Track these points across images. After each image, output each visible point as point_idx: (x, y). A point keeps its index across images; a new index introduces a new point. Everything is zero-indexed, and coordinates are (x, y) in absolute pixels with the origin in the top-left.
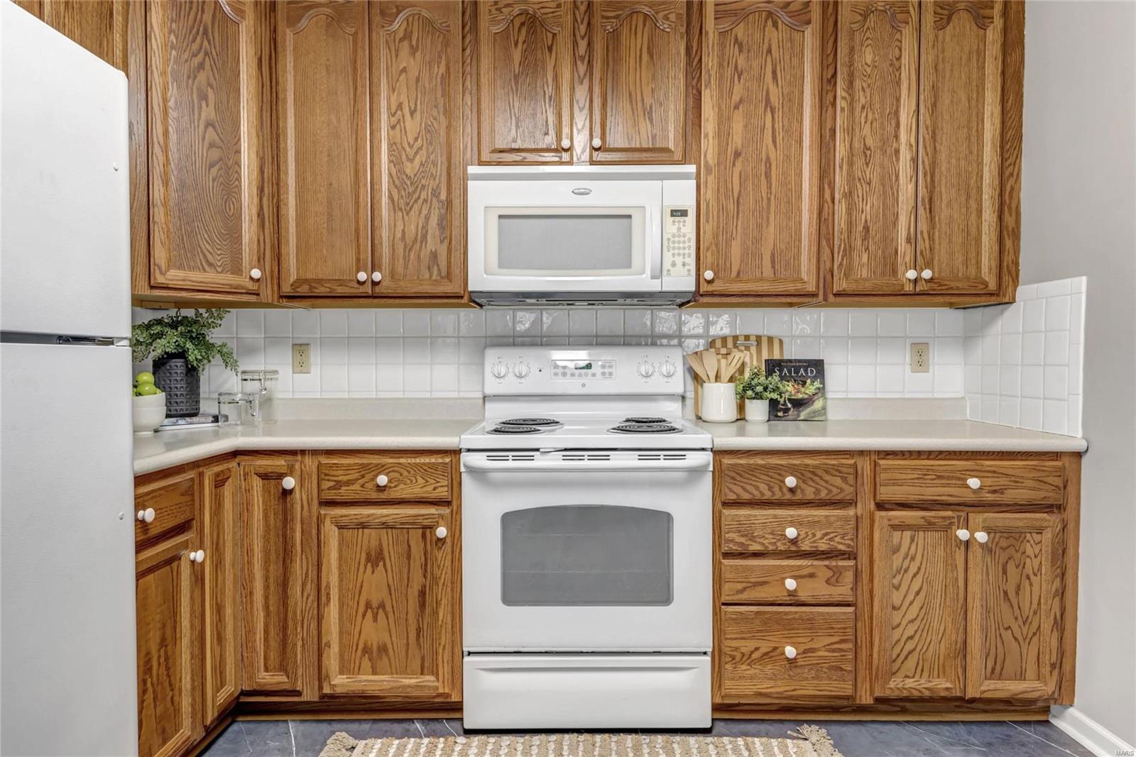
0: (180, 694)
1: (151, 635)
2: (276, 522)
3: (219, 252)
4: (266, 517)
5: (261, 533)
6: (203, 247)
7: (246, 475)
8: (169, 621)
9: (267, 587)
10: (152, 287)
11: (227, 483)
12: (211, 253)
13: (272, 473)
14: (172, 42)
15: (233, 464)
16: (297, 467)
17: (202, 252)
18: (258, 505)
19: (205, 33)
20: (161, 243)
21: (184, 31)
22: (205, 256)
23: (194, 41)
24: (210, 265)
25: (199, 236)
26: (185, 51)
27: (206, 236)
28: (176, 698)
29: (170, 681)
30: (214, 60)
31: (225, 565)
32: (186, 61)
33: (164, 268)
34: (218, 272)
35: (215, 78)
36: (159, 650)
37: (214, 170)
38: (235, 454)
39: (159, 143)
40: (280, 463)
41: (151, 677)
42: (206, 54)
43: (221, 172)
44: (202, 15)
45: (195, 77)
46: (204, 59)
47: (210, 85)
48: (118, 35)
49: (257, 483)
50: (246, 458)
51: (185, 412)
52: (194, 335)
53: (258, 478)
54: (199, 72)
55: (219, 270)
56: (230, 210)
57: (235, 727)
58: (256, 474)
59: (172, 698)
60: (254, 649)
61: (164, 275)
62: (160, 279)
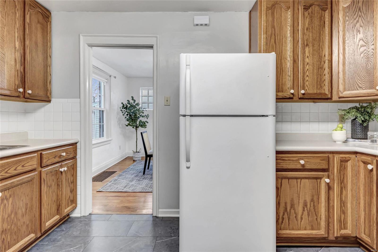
0: (321, 219)
1: (307, 196)
2: (368, 181)
3: (364, 83)
4: (365, 178)
5: (363, 183)
6: (358, 83)
7: (358, 161)
8: (315, 196)
9: (365, 204)
10: (339, 98)
11: (349, 162)
12: (361, 84)
13: (366, 162)
14: (347, 19)
15: (353, 156)
16: (374, 161)
17: (357, 84)
18: (362, 172)
19: (360, 9)
20: (341, 84)
21: (351, 13)
22: (358, 85)
23: (355, 15)
24: (360, 87)
25: (356, 79)
26: (351, 20)
27: (359, 78)
28: (319, 220)
29: (315, 213)
30: (363, 17)
31: (347, 189)
32: (352, 23)
33: (342, 91)
34: (364, 90)
35: (363, 23)
36: (311, 202)
37: (362, 55)
38: (356, 153)
39: (341, 53)
40: (369, 159)
41: (307, 207)
42: (360, 16)
43: (365, 54)
44: (358, 5)
45: (355, 26)
46: (359, 18)
47: (361, 26)
48: (327, 28)
49: (362, 165)
50: (360, 155)
51: (359, 138)
52: (363, 112)
53: (362, 163)
54: (356, 24)
55: (364, 89)
56: (369, 67)
57: (357, 249)
58: (361, 161)
59: (316, 219)
60: (360, 224)
61: (342, 93)
62: (341, 95)
